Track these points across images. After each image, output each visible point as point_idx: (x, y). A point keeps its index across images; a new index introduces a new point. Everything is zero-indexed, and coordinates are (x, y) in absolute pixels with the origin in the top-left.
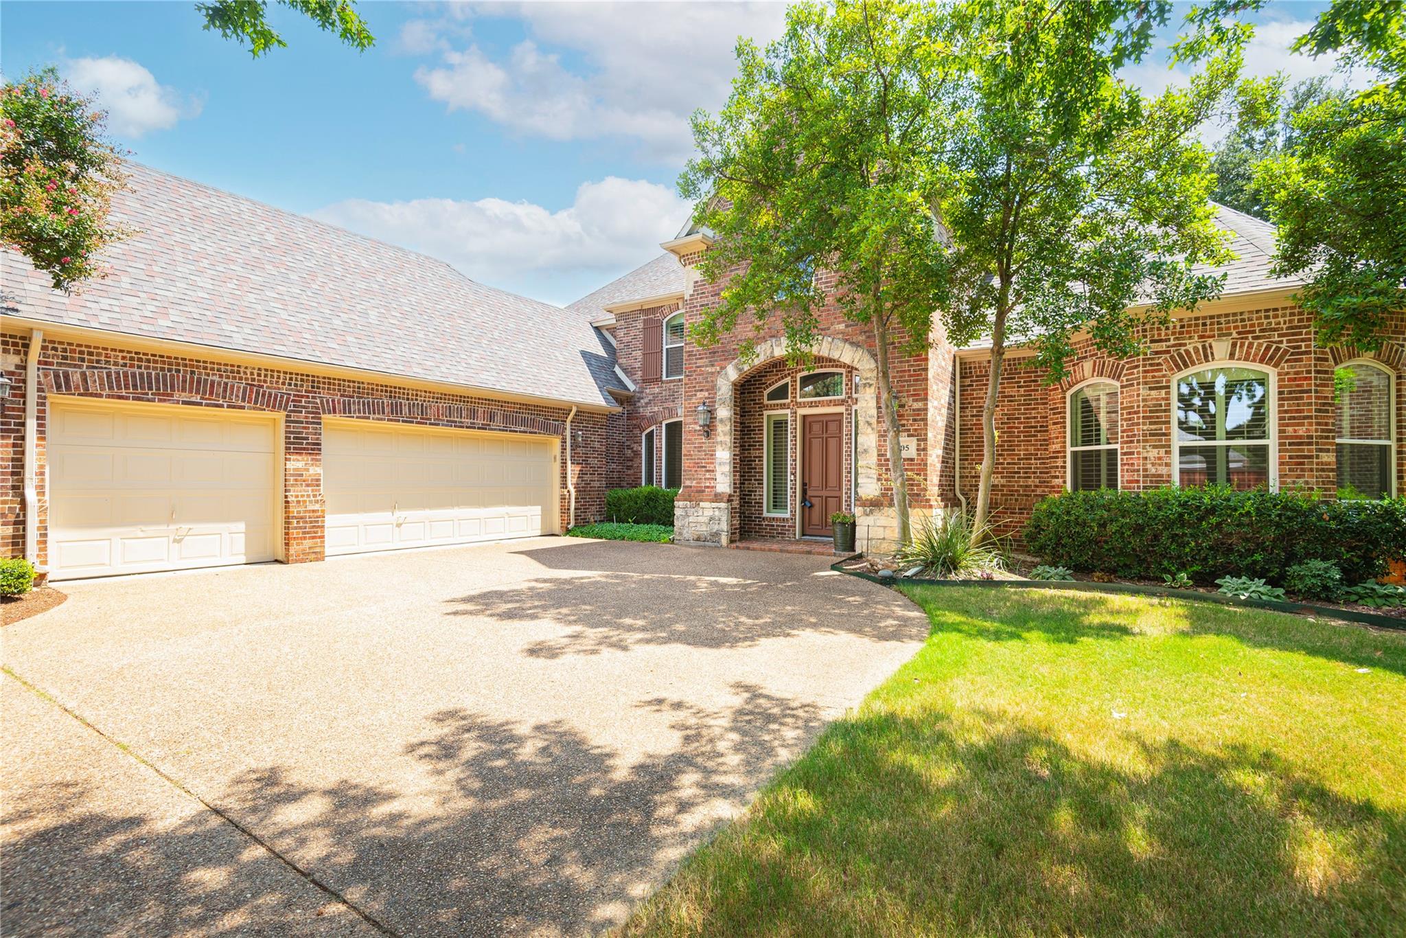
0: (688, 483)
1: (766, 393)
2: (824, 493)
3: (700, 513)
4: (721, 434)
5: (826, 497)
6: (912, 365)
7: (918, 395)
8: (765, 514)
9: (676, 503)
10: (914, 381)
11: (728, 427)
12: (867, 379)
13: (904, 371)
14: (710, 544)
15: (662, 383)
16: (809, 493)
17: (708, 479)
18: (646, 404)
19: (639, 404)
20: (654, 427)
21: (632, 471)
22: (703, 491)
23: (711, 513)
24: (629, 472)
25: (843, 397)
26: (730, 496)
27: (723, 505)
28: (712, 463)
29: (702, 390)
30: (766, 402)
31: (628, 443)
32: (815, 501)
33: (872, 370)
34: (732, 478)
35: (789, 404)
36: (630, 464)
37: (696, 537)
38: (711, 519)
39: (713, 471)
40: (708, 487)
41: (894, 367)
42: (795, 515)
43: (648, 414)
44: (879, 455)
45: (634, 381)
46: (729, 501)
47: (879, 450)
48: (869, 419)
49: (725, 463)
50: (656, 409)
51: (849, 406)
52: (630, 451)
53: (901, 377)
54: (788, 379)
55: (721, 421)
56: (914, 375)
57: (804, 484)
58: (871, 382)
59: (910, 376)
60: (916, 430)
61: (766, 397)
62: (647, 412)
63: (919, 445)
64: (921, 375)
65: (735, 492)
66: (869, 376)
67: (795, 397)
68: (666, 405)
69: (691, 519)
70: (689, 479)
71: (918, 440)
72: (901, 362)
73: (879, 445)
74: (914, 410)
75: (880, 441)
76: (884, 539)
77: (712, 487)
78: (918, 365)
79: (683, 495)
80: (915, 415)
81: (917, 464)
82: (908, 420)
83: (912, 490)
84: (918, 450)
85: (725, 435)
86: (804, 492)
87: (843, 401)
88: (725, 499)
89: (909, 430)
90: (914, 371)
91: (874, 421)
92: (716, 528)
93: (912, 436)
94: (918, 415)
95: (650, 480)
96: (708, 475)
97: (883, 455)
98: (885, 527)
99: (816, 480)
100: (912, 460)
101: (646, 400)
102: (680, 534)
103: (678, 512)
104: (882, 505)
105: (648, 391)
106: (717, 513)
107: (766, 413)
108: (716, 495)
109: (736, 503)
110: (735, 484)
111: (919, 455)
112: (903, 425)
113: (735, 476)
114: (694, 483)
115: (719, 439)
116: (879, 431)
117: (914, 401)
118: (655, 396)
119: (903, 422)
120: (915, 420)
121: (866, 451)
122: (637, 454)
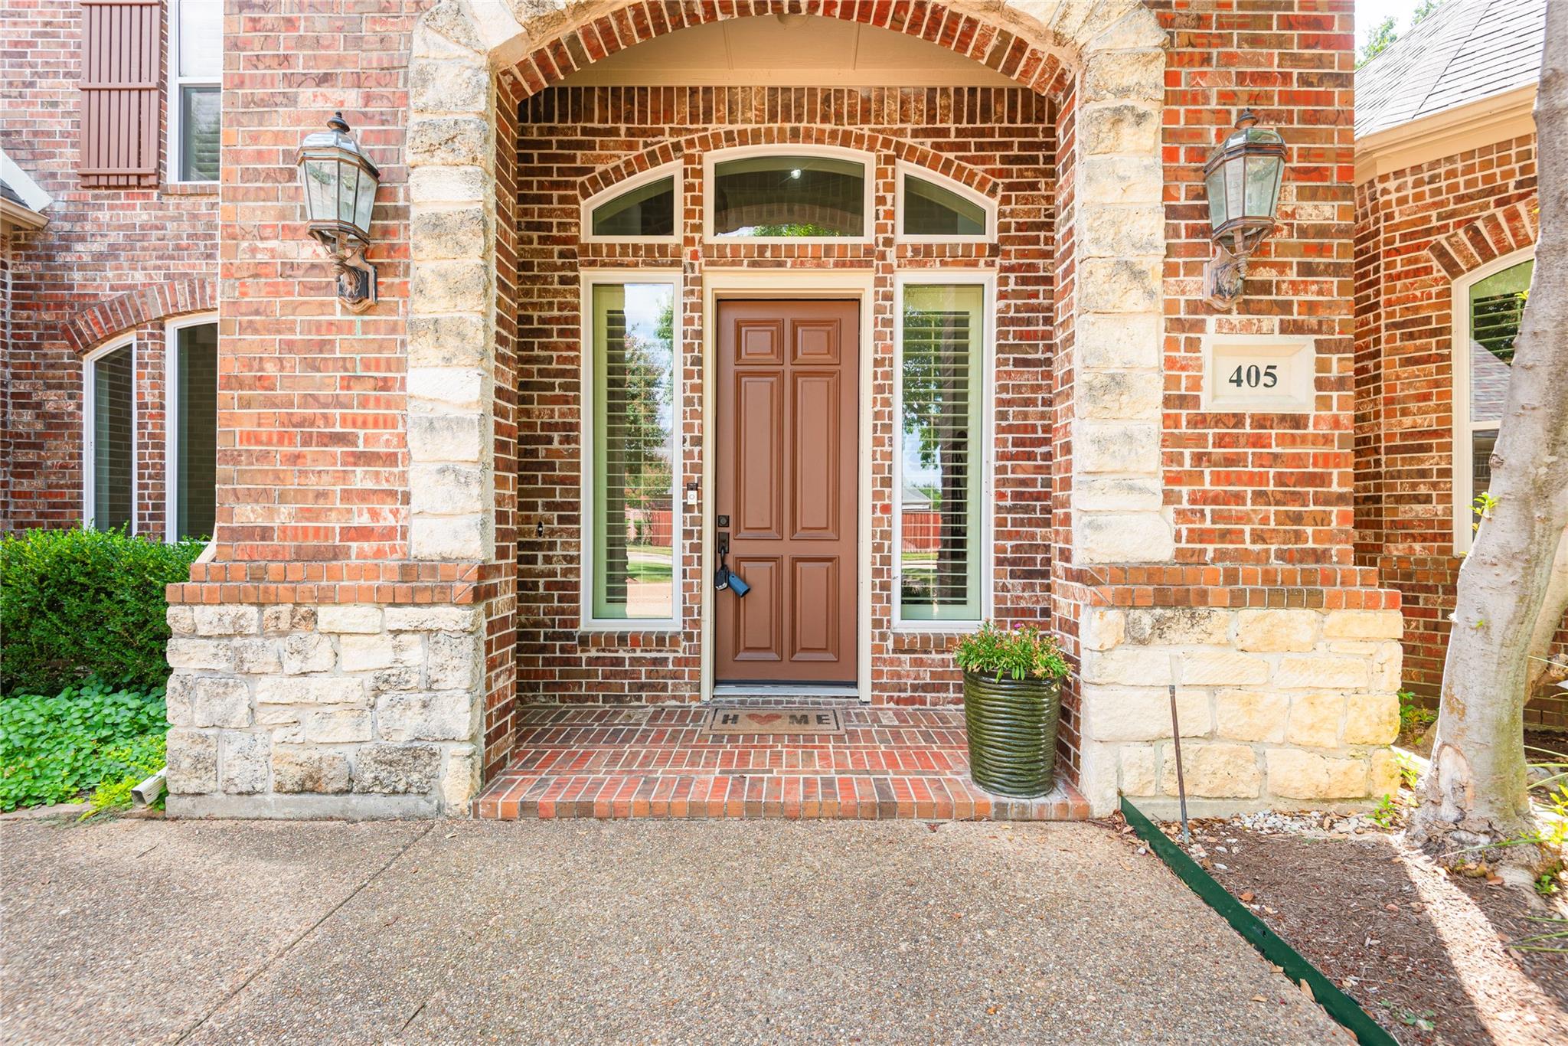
0: (247, 514)
1: (587, 207)
2: (786, 549)
3: (321, 658)
4: (436, 288)
5: (796, 560)
6: (1296, 59)
7: (1320, 174)
8: (587, 624)
9: (176, 616)
10: (1305, 117)
11: (474, 259)
12: (1124, 92)
13: (1266, 78)
14: (376, 803)
15: (165, 193)
16: (736, 548)
17: (364, 495)
18: (100, 257)
19: (69, 258)
20: (130, 338)
21: (38, 483)
22: (336, 554)
23: (380, 655)
24: (26, 485)
25: (869, 237)
26: (484, 571)
27: (451, 617)
28: (388, 423)
29: (324, 79)
30: (586, 235)
31: (23, 387)
32: (758, 575)
33: (1144, 59)
34: (492, 491)
35: (678, 251)
36: (31, 456)
37: (293, 775)
38: (384, 683)
39: (391, 459)
40: (364, 534)
41: (1229, 59)
42: (697, 623)
43: (106, 294)
44: (1168, 401)
45: (48, 179)
46: (481, 594)
47: (1171, 382)
48: (1130, 255)
49: (454, 425)
50: (139, 277)
51: (889, 269)
52: (27, 415)
53: (1255, 98)
54: (673, 168)
55: (437, 226)
56: (1306, 98)
57: (720, 521)
58: (1142, 107)
59: (1288, 98)
60: (1311, 307)
61: (586, 222)
62: (105, 284)
63: (1322, 366)
64: (1328, 99)
65: (502, 553)
66: (1129, 80)
67: (698, 228)
68: (176, 267)
69: (265, 690)
70: (254, 496)
71: (1320, 346)
72: (1255, 41)
73: (1170, 363)
74: (1303, 232)
75: (1170, 344)
76: (1211, 736)
77: (389, 534)
78: (1319, 61)
79: (221, 574)
80: (1309, 249)
81: (1315, 440)
82: (1282, 268)
83: (1298, 537)
84: (1320, 384)
85: (456, 291)
86: (722, 545)
87: (869, 251)
88: (463, 588)
89: (1285, 307)
90: (1304, 80)
91: (1153, 262)
92: (407, 725)
93: (1297, 328)
94: (1322, 250)
95: (116, 512)
96: (361, 478)
97: (1182, 401)
98: (1213, 689)
99: (757, 511)
100: (1297, 421)
101: (99, 246)
102: (203, 764)
103: (181, 656)
104: (1203, 597)
105: (104, 216)
106: (415, 653)
107: (588, 276)
108: (407, 571)
109: (504, 603)
110: (501, 517)
111: (1323, 403)
112: (1265, 287)
113: (500, 482)
114: (284, 516)
115: (423, 309)
116: (1170, 306)
117: (1302, 194)
118: (135, 236)
119: (1263, 275)
120: (1306, 269)
121: (1117, 383)
122: (62, 426)
